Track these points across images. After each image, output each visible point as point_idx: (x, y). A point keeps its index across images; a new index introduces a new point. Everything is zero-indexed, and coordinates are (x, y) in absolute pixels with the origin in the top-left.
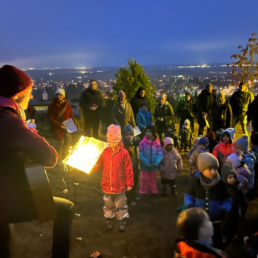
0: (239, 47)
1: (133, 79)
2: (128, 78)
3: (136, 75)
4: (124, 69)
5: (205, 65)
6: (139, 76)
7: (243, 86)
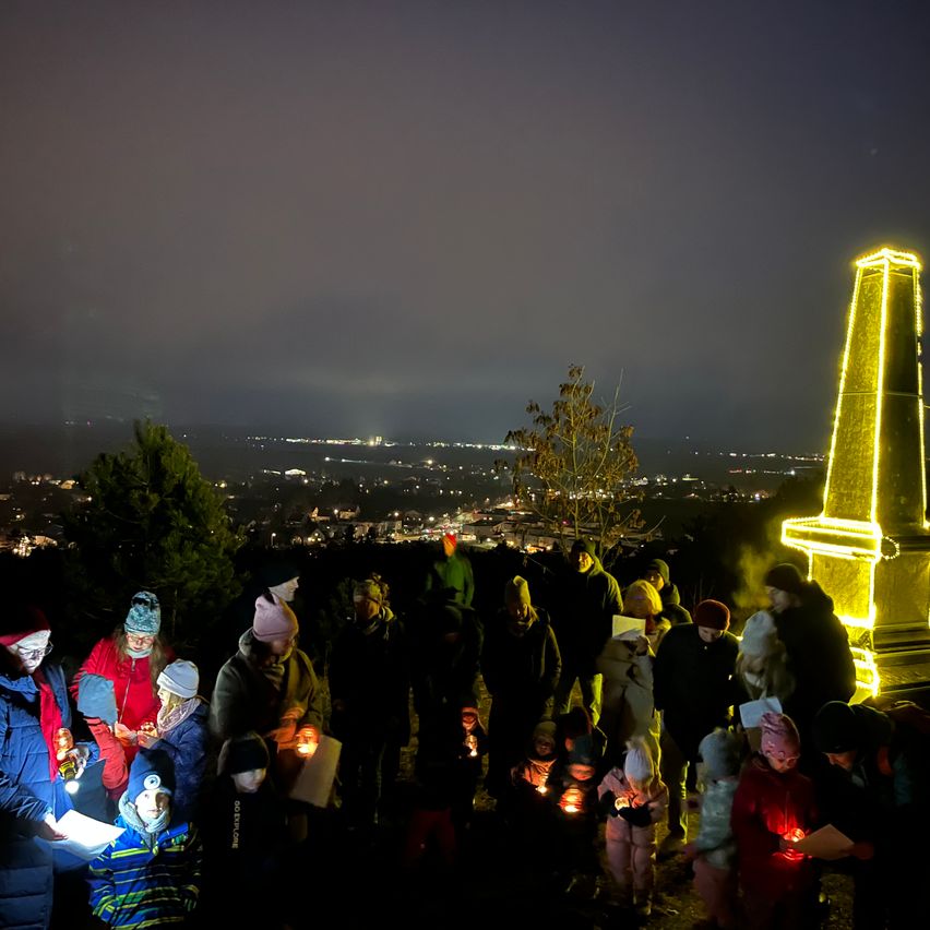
0: (531, 409)
1: (154, 498)
2: (136, 495)
3: (169, 486)
4: (119, 458)
5: (379, 439)
6: (180, 489)
7: (584, 556)
